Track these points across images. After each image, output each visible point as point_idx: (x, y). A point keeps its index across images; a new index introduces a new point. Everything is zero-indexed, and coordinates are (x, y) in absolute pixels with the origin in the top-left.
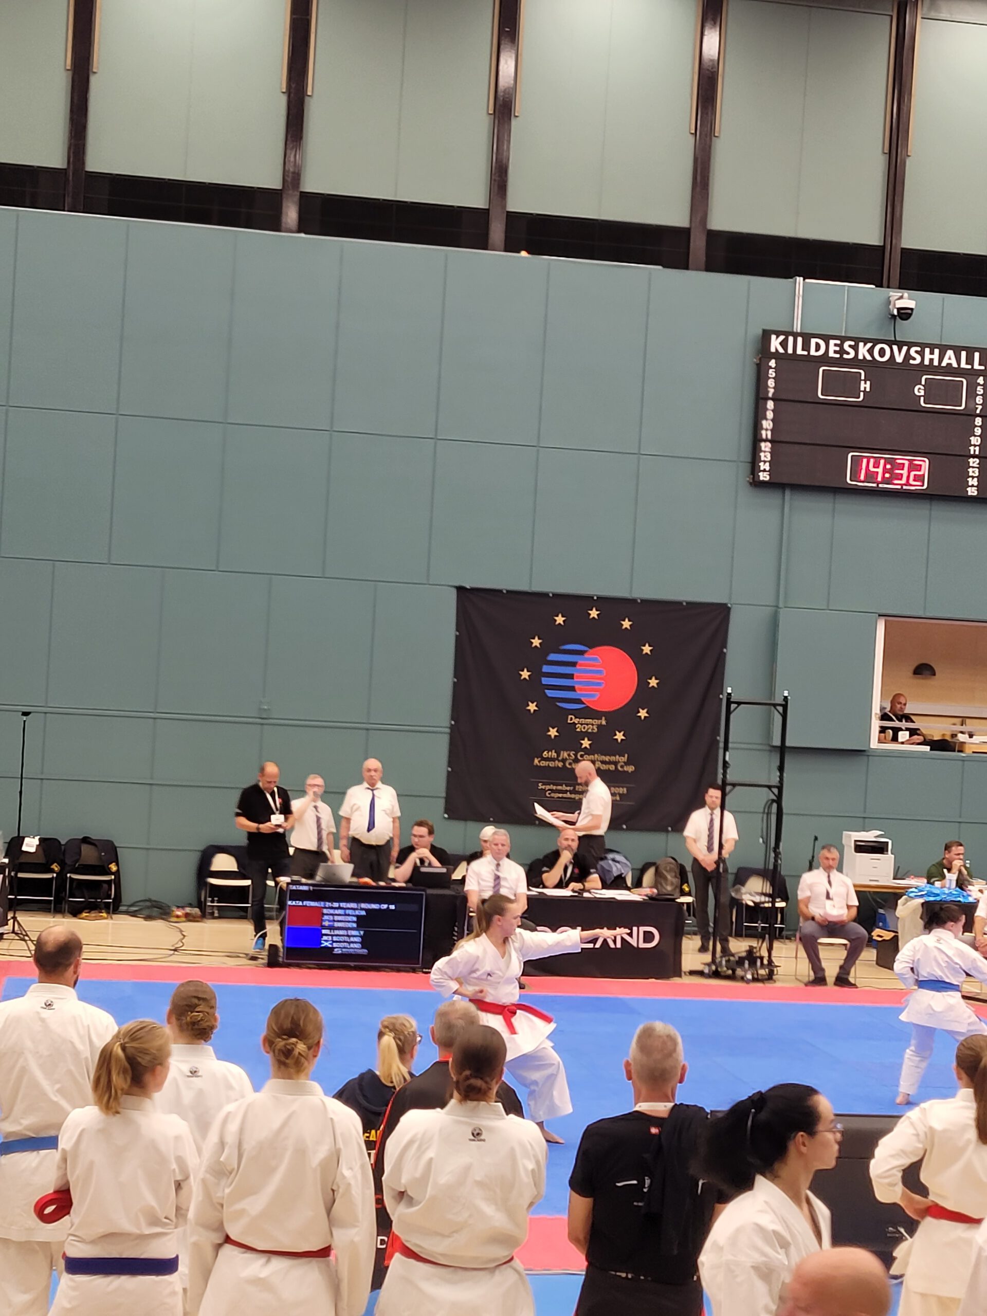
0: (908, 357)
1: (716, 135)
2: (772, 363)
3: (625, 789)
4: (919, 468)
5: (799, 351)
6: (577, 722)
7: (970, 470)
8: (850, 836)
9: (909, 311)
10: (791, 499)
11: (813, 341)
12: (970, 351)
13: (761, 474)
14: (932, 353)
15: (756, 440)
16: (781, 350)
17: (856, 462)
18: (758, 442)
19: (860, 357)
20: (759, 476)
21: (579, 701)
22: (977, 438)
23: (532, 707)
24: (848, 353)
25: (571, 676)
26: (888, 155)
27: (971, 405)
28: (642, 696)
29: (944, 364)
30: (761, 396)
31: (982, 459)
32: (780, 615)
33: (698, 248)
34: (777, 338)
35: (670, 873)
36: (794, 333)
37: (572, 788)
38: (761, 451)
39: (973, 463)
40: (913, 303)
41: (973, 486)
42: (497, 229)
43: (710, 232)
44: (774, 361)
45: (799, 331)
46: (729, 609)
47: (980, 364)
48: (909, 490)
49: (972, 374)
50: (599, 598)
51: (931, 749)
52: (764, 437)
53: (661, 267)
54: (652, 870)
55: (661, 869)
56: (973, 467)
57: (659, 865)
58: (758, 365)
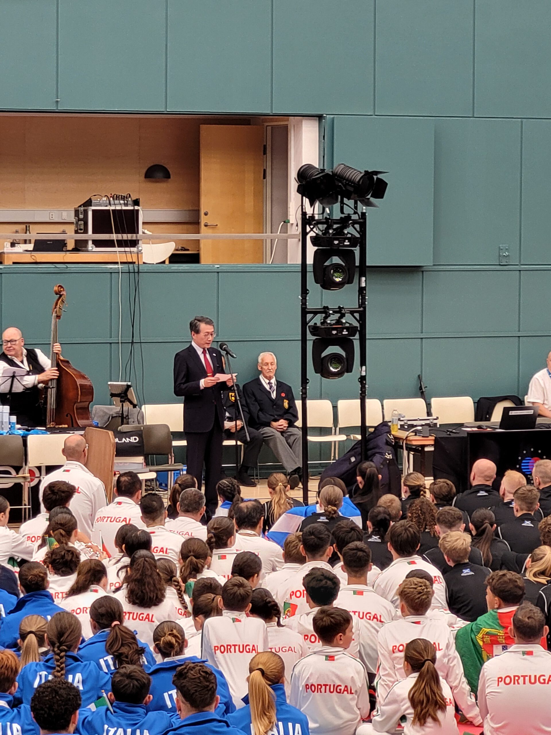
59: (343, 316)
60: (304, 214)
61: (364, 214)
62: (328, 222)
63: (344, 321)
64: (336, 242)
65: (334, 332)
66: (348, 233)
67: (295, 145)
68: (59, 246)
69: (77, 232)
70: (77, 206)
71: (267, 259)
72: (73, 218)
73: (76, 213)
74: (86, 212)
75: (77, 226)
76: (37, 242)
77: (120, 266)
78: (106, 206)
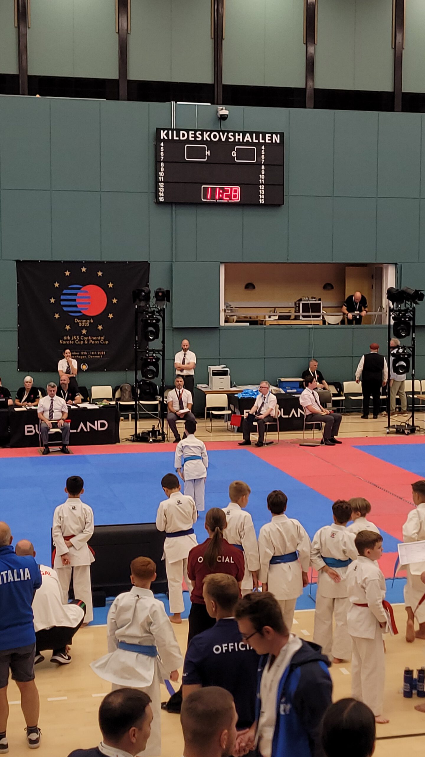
0: (228, 138)
1: (129, 32)
2: (162, 144)
3: (104, 352)
4: (235, 191)
5: (175, 138)
6: (79, 322)
7: (260, 191)
8: (210, 369)
9: (226, 116)
10: (176, 210)
11: (181, 132)
12: (257, 134)
13: (160, 198)
14: (239, 135)
15: (157, 182)
16: (166, 138)
17: (206, 189)
18: (157, 183)
19: (205, 139)
20: (159, 200)
21: (80, 312)
22: (263, 175)
23: (57, 316)
24: (199, 138)
25: (75, 300)
26: (213, 39)
27: (259, 160)
28: (110, 307)
29: (245, 141)
31: (266, 186)
32: (173, 265)
33: (123, 89)
34: (164, 132)
35: (127, 390)
36: (172, 129)
37: (79, 353)
38: (159, 187)
39: (262, 187)
40: (228, 112)
41: (262, 198)
42: (23, 83)
43: (129, 81)
44: (162, 143)
45: (174, 128)
46: (149, 264)
47: (262, 140)
48: (232, 202)
49: (259, 145)
50: (86, 262)
51: (250, 325)
52: (160, 180)
53: (105, 100)
54: (119, 390)
55: (123, 389)
56: (262, 190)
57: (122, 387)
58: (156, 145)
59: (405, 349)
60: (390, 308)
61: (414, 308)
62: (400, 311)
63: (406, 351)
64: (402, 319)
65: (402, 356)
66: (408, 315)
67: (386, 276)
68: (288, 318)
69: (295, 312)
70: (295, 301)
71: (373, 323)
72: (294, 305)
73: (295, 304)
74: (299, 304)
75: (295, 309)
76: (279, 316)
77: (313, 326)
78: (307, 301)
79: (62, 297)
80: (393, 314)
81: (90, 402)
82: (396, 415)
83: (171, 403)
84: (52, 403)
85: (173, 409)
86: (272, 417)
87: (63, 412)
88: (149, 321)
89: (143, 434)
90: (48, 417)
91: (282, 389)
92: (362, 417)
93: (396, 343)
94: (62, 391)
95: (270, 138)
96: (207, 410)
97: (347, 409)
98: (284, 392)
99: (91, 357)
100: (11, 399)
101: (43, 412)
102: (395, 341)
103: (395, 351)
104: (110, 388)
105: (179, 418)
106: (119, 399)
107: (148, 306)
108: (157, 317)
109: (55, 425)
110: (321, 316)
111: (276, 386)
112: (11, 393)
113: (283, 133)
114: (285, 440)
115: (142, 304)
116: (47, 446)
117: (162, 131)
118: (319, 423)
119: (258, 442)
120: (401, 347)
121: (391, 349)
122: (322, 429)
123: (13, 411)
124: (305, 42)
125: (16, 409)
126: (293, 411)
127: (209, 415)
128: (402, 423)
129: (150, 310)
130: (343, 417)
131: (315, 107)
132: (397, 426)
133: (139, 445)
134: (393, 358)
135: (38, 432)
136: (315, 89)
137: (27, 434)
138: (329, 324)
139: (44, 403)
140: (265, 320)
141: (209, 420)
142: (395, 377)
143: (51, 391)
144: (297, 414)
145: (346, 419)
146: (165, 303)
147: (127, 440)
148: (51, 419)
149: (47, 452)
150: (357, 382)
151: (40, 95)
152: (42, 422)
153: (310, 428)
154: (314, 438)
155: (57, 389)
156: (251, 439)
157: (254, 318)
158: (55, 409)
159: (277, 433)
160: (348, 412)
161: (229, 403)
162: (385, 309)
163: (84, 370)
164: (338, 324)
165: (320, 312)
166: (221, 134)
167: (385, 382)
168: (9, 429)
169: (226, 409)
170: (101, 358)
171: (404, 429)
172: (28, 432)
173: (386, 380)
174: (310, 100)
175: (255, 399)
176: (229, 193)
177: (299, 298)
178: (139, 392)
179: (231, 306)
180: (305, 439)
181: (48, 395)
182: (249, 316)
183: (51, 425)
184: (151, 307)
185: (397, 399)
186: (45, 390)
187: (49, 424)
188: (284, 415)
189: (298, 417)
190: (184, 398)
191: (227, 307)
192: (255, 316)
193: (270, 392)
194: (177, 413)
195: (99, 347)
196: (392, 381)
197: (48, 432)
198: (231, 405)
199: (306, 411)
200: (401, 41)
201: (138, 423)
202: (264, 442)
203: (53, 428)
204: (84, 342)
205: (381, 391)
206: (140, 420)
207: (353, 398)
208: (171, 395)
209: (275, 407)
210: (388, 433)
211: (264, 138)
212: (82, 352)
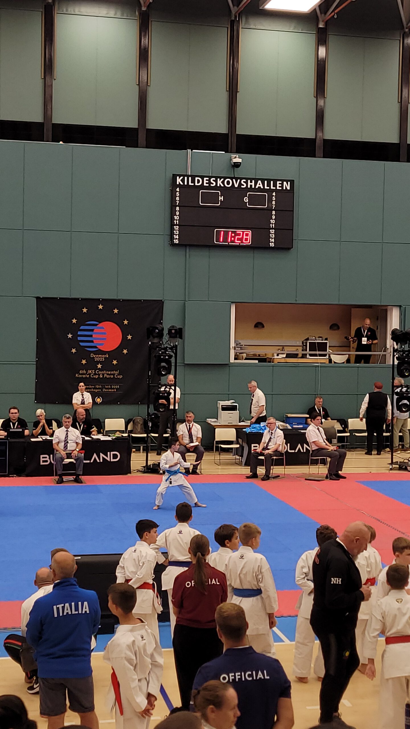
0: (240, 184)
1: (149, 85)
2: (178, 190)
3: (118, 386)
4: (247, 235)
5: (190, 184)
6: (94, 356)
7: (271, 235)
8: (219, 403)
9: (239, 164)
10: (189, 251)
11: (196, 178)
12: (269, 181)
13: (175, 240)
14: (251, 182)
15: (172, 225)
16: (182, 183)
17: (218, 233)
18: (173, 226)
19: (218, 185)
20: (174, 241)
21: (96, 347)
22: (273, 220)
23: (74, 351)
24: (213, 184)
25: (91, 336)
26: (229, 92)
27: (270, 205)
28: (124, 343)
29: (257, 187)
30: (174, 204)
31: (276, 230)
32: (186, 304)
33: (142, 138)
34: (179, 178)
35: (139, 423)
36: (187, 175)
37: (94, 387)
38: (174, 230)
39: (272, 232)
40: (241, 160)
41: (272, 242)
42: (48, 131)
43: (148, 130)
44: (178, 188)
45: (190, 174)
46: (164, 302)
47: (273, 187)
48: (243, 245)
49: (270, 191)
50: (103, 300)
51: (259, 362)
52: (175, 223)
53: (125, 147)
54: (132, 422)
55: (135, 421)
56: (272, 234)
57: (134, 420)
58: (172, 190)
60: (394, 348)
62: (404, 351)
63: (409, 390)
64: (406, 359)
65: (405, 395)
67: (390, 318)
68: (295, 356)
69: (303, 351)
70: (303, 340)
71: (377, 363)
72: (301, 344)
73: (303, 343)
74: (306, 343)
75: (303, 348)
76: (287, 354)
77: (319, 364)
78: (314, 340)
79: (79, 333)
80: (397, 354)
81: (103, 433)
82: (399, 452)
83: (182, 436)
84: (67, 434)
85: (183, 442)
86: (279, 451)
87: (77, 443)
88: (162, 357)
89: (154, 466)
90: (63, 448)
91: (289, 424)
92: (366, 454)
93: (400, 382)
94: (77, 423)
95: (280, 185)
96: (216, 444)
97: (351, 445)
98: (290, 428)
99: (106, 390)
100: (27, 429)
101: (59, 442)
102: (399, 380)
103: (398, 390)
104: (123, 420)
105: (188, 450)
106: (131, 432)
107: (161, 342)
108: (169, 353)
109: (69, 456)
110: (328, 355)
111: (283, 422)
112: (28, 424)
113: (293, 181)
114: (292, 474)
115: (156, 340)
116: (61, 476)
117: (178, 177)
118: (324, 458)
119: (265, 475)
120: (404, 386)
121: (395, 388)
122: (327, 464)
123: (30, 441)
124: (315, 96)
125: (32, 440)
126: (299, 446)
127: (217, 449)
128: (405, 459)
129: (163, 346)
130: (348, 453)
131: (324, 157)
132: (400, 462)
133: (149, 476)
134: (397, 397)
135: (53, 462)
136: (324, 140)
137: (42, 463)
138: (335, 363)
139: (59, 434)
140: (273, 358)
141: (218, 453)
142: (398, 415)
143: (66, 422)
144: (303, 449)
145: (350, 454)
146: (177, 340)
147: (138, 471)
148: (65, 450)
149: (61, 481)
150: (361, 420)
151: (63, 142)
152: (57, 452)
153: (315, 463)
154: (319, 473)
155: (72, 421)
156: (258, 473)
157: (263, 356)
158: (70, 440)
159: (283, 467)
160: (353, 448)
161: (238, 437)
162: (389, 350)
163: (99, 403)
164: (343, 363)
165: (326, 351)
166: (234, 180)
167: (389, 419)
168: (25, 459)
169: (234, 442)
170: (114, 391)
171: (406, 466)
172: (44, 461)
173: (390, 418)
174: (319, 150)
175: (263, 433)
176: (241, 237)
177: (307, 338)
178: (150, 426)
179: (241, 344)
180: (310, 474)
181: (64, 427)
182: (257, 354)
183: (65, 455)
184: (164, 343)
185: (400, 436)
186: (61, 421)
187: (64, 454)
188: (290, 450)
189: (304, 452)
190: (193, 432)
191: (237, 345)
192: (264, 354)
193: (277, 427)
194: (187, 446)
195: (113, 381)
196: (395, 418)
197: (62, 462)
198: (239, 439)
199: (311, 446)
200: (407, 96)
201: (149, 454)
202: (270, 476)
203: (67, 458)
204: (99, 376)
205: (384, 428)
206: (151, 452)
207: (357, 434)
208: (181, 429)
209: (282, 442)
210: (391, 469)
211: (275, 185)
212: (97, 385)
